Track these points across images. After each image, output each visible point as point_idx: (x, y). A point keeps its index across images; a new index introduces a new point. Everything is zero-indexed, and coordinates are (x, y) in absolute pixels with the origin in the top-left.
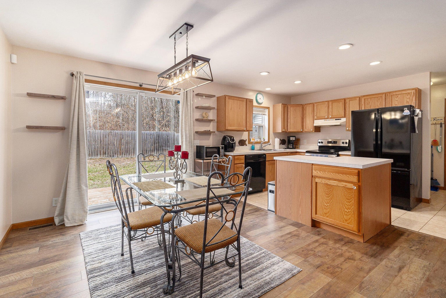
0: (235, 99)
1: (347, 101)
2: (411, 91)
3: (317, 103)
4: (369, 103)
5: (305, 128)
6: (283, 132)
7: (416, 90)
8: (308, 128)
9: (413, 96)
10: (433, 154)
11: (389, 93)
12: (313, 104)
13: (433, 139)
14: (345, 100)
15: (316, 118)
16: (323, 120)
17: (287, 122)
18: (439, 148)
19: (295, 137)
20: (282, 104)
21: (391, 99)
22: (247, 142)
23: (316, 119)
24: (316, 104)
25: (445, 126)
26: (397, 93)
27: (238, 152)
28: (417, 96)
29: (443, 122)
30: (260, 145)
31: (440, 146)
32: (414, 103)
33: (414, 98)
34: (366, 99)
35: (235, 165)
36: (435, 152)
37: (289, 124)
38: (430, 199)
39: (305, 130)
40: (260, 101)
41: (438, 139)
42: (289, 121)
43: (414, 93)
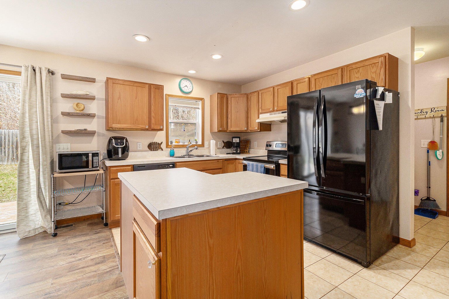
0: (126, 84)
1: (295, 84)
2: (378, 59)
3: (262, 90)
4: (321, 84)
5: (250, 126)
6: (219, 131)
7: (385, 57)
8: (253, 125)
9: (381, 68)
10: (429, 162)
11: (347, 66)
12: (258, 92)
13: (430, 140)
14: (292, 83)
15: (260, 111)
16: (269, 114)
17: (227, 118)
18: (439, 153)
19: (239, 138)
20: (218, 93)
21: (350, 76)
22: (163, 146)
23: (261, 113)
24: (260, 93)
25: (447, 120)
26: (358, 66)
27: (133, 161)
28: (387, 67)
29: (444, 114)
30: (186, 149)
31: (441, 151)
32: (382, 79)
33: (381, 71)
34: (317, 80)
35: (112, 181)
36: (432, 159)
37: (229, 121)
38: (414, 240)
39: (250, 129)
40: (186, 90)
41: (437, 140)
42: (229, 116)
43: (381, 62)
